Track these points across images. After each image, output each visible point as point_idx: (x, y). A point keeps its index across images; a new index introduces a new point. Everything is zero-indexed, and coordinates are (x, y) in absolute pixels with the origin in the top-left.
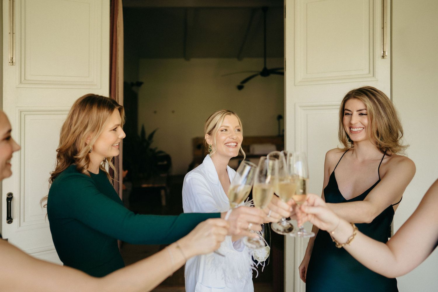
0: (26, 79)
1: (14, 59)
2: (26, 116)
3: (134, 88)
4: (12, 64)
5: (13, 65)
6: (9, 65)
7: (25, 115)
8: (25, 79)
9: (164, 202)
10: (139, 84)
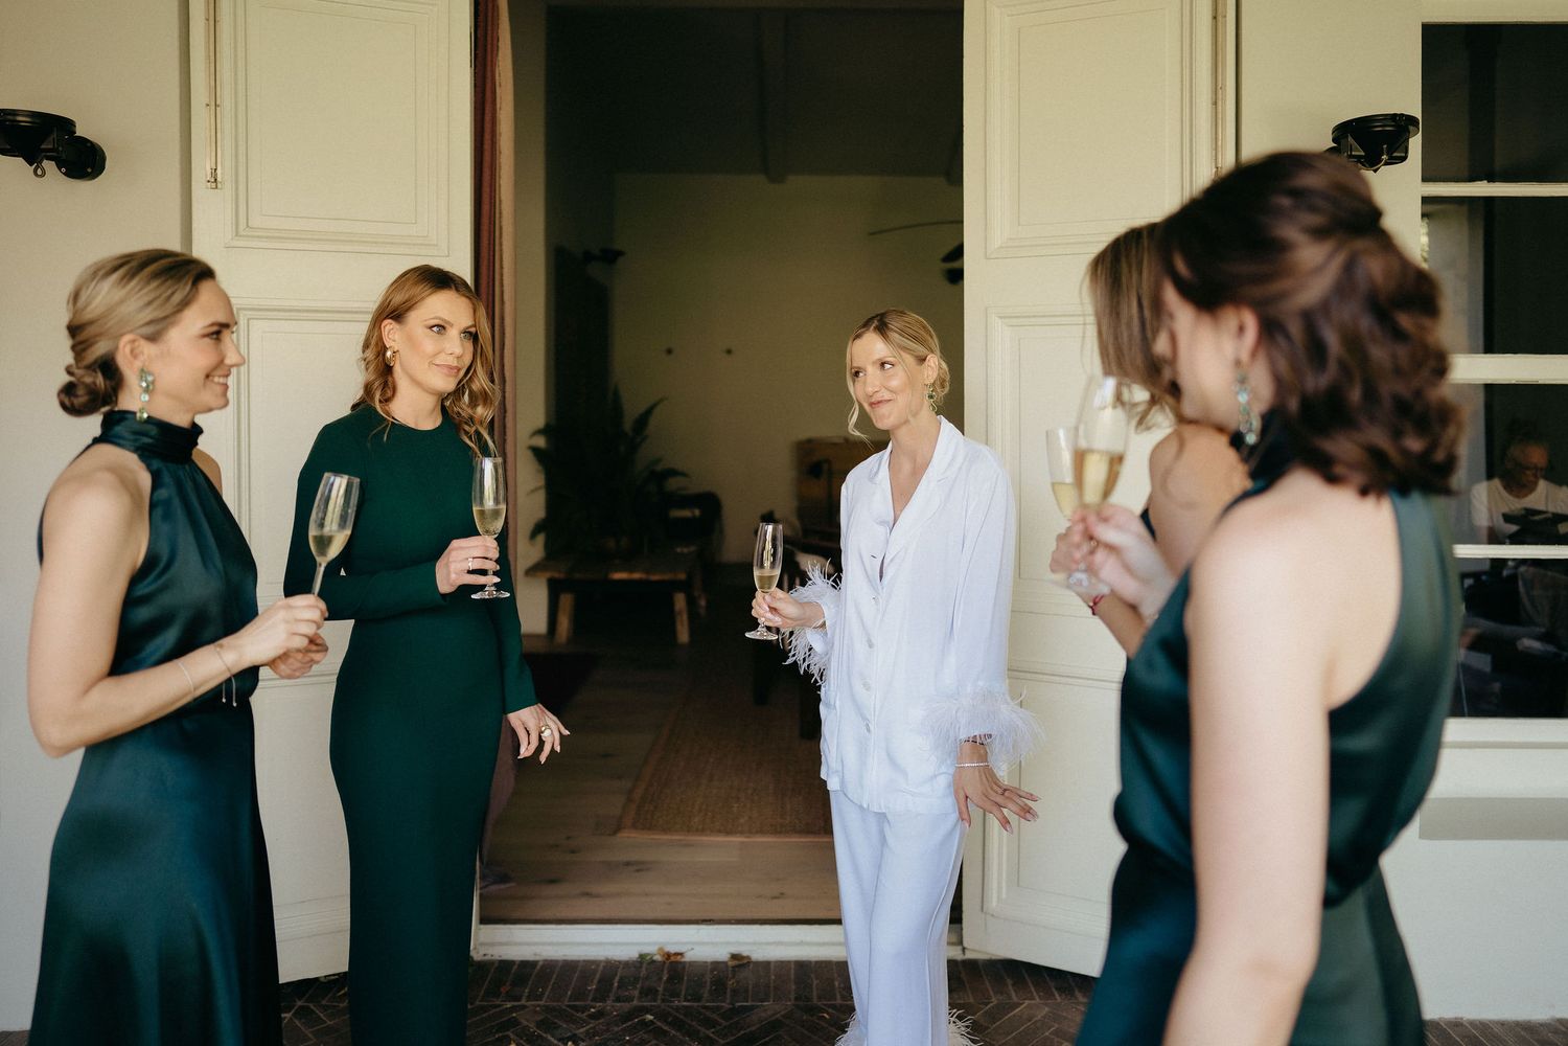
0: (250, 224)
1: (219, 171)
2: (251, 321)
3: (595, 270)
4: (214, 185)
5: (217, 187)
6: (207, 188)
7: (248, 320)
8: (248, 226)
9: (683, 636)
10: (611, 256)
